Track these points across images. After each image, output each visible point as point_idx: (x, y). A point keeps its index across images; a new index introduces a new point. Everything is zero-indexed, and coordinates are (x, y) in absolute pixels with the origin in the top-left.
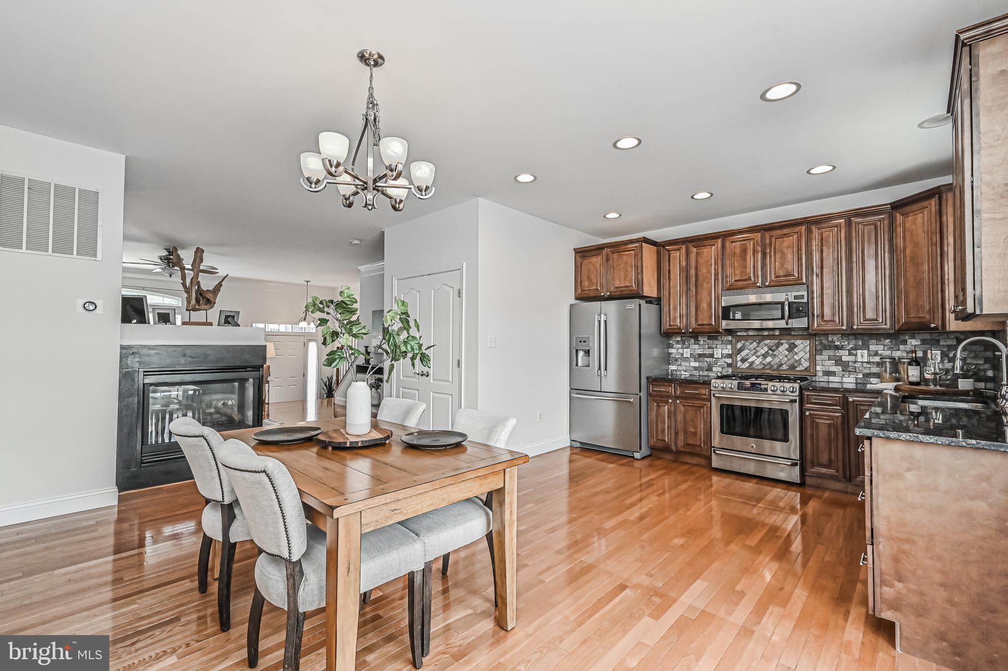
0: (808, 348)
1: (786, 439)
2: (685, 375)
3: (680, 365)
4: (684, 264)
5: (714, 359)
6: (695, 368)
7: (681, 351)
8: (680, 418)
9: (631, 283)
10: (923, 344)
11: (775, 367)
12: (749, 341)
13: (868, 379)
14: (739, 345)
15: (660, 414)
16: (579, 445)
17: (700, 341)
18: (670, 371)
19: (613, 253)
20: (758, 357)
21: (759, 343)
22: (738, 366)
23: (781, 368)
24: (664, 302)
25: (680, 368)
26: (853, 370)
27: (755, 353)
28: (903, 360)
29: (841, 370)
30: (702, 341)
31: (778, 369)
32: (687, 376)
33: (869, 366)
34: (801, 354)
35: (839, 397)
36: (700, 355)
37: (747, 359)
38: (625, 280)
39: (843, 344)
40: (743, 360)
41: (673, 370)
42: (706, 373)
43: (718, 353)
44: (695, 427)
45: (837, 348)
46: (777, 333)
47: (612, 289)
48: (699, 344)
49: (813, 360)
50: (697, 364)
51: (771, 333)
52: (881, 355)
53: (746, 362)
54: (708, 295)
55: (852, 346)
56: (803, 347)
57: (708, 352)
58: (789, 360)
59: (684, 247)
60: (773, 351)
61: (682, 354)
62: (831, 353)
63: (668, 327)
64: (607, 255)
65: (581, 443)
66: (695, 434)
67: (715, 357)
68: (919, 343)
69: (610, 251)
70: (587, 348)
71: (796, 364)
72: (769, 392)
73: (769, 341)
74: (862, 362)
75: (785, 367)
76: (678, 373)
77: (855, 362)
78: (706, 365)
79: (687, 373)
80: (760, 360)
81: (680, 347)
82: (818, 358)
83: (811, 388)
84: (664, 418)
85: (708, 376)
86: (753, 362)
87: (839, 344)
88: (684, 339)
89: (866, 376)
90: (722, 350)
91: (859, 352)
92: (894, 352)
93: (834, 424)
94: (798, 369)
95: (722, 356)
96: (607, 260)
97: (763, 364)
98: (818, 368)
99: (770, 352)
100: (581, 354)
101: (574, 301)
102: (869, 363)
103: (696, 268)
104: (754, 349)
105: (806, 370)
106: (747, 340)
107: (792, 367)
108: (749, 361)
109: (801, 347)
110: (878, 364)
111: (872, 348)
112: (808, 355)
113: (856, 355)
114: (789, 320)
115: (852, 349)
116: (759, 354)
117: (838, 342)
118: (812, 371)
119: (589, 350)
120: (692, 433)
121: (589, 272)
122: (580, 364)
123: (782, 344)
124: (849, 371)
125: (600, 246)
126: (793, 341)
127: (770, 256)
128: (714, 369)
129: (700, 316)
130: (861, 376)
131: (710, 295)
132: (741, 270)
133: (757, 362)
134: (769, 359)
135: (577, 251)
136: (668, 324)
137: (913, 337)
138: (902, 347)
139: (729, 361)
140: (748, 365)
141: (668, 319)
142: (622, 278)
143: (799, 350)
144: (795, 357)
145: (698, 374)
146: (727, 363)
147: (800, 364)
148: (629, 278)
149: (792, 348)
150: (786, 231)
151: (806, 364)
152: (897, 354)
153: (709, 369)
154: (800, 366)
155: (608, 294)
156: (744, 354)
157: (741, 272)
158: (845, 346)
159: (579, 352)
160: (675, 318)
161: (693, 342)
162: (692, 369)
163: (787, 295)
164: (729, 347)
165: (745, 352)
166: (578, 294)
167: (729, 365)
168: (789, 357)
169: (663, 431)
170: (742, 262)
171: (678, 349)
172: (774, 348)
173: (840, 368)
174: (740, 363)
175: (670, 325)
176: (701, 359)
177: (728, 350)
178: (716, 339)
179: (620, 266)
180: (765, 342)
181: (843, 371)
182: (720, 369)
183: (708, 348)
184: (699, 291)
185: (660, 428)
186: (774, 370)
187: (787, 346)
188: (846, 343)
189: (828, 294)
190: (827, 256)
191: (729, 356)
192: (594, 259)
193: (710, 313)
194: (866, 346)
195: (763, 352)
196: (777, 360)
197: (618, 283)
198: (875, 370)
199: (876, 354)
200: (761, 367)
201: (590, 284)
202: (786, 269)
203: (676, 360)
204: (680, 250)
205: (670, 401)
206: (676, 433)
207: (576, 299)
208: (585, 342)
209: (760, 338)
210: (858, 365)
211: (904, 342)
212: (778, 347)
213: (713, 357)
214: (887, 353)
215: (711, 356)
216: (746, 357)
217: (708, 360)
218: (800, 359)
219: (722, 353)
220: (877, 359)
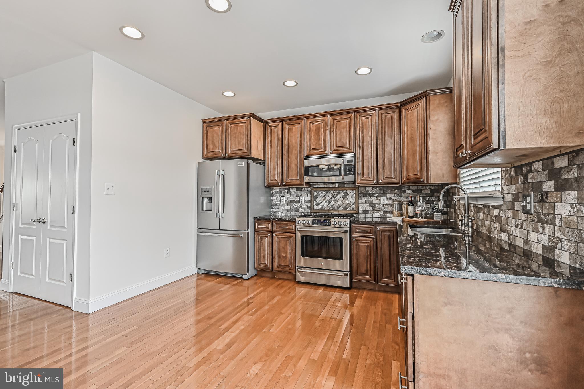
0: (354, 195)
1: (341, 258)
2: (281, 215)
3: (279, 208)
4: (280, 136)
5: (300, 204)
6: (288, 211)
7: (279, 198)
8: (275, 246)
9: (244, 148)
10: (414, 192)
11: (336, 208)
12: (321, 191)
13: (386, 215)
14: (315, 194)
15: (262, 244)
16: (203, 272)
17: (291, 191)
18: (272, 213)
19: (230, 124)
20: (326, 202)
21: (327, 193)
22: (314, 208)
23: (339, 209)
24: (268, 163)
25: (278, 210)
26: (378, 209)
27: (324, 199)
28: (404, 203)
29: (372, 210)
30: (292, 192)
31: (337, 210)
32: (283, 216)
33: (386, 206)
34: (351, 200)
35: (372, 227)
36: (291, 201)
37: (320, 203)
38: (239, 145)
39: (373, 193)
40: (317, 204)
41: (274, 212)
42: (295, 214)
43: (302, 200)
44: (286, 253)
45: (370, 195)
46: (337, 185)
47: (230, 152)
48: (290, 194)
49: (357, 204)
50: (289, 208)
51: (334, 185)
52: (393, 200)
53: (319, 206)
54: (296, 159)
55: (378, 194)
56: (351, 194)
57: (296, 199)
58: (343, 203)
59: (280, 124)
60: (335, 198)
61: (280, 201)
62: (366, 198)
63: (270, 181)
64: (226, 125)
65: (205, 270)
66: (285, 257)
67: (301, 202)
68: (412, 192)
69: (228, 123)
70: (210, 196)
71: (347, 206)
72: (332, 225)
73: (332, 191)
74: (383, 204)
75: (341, 208)
76: (277, 214)
77: (379, 204)
78: (295, 208)
79: (283, 214)
80: (327, 203)
81: (279, 195)
82: (360, 202)
83: (356, 222)
84: (265, 247)
85: (296, 215)
86: (323, 205)
87: (371, 193)
88: (281, 190)
89: (385, 213)
90: (304, 198)
91: (382, 198)
92: (399, 198)
93: (369, 246)
94: (348, 209)
95: (305, 202)
96: (226, 129)
97: (329, 206)
98: (360, 209)
99: (333, 198)
100: (206, 200)
101: (201, 160)
102: (386, 204)
103: (288, 139)
104: (324, 196)
105: (353, 210)
106: (319, 191)
107: (346, 208)
108: (321, 204)
109: (350, 195)
110: (391, 205)
111: (389, 195)
112: (354, 200)
113: (380, 200)
114: (344, 177)
115: (378, 196)
116: (326, 200)
117: (371, 191)
118: (356, 210)
119: (211, 198)
120: (283, 256)
121: (213, 138)
122: (205, 209)
123: (340, 193)
124: (376, 210)
125: (221, 118)
126: (346, 191)
127: (333, 133)
128: (300, 211)
129: (290, 173)
130: (382, 213)
131: (297, 159)
132: (316, 142)
133: (325, 206)
134: (332, 203)
135: (204, 121)
136: (270, 179)
137: (409, 188)
138: (403, 194)
139: (309, 205)
140: (320, 207)
141: (270, 176)
142: (237, 144)
143: (350, 197)
144: (347, 202)
145: (289, 214)
146: (308, 207)
147: (350, 206)
148: (241, 144)
149: (345, 196)
150: (343, 117)
151: (353, 206)
152: (401, 199)
153: (297, 211)
154: (350, 208)
155: (227, 155)
156: (317, 200)
157: (316, 144)
158: (374, 194)
159: (204, 198)
160: (274, 175)
161: (287, 192)
162: (286, 211)
163: (343, 159)
164: (309, 195)
165: (319, 198)
166: (204, 155)
167: (309, 208)
168: (344, 202)
169: (264, 257)
170: (317, 136)
171: (277, 197)
172: (335, 196)
173: (371, 208)
174: (315, 207)
175: (271, 180)
176: (292, 204)
177: (308, 198)
178: (301, 190)
179: (235, 135)
180: (330, 192)
181: (373, 210)
182: (303, 211)
183: (296, 196)
184: (290, 155)
185: (262, 255)
186: (335, 210)
187: (342, 194)
188: (375, 192)
189: (366, 160)
190: (366, 134)
191: (309, 201)
192: (217, 128)
193: (297, 171)
194: (385, 194)
195: (329, 198)
196: (337, 204)
197: (233, 147)
198: (389, 209)
199: (390, 199)
200: (327, 209)
201: (214, 147)
202: (342, 142)
203: (276, 205)
204: (278, 126)
205: (269, 235)
206: (273, 258)
207: (204, 158)
208: (208, 191)
209: (327, 189)
210: (381, 206)
211: (405, 192)
212: (337, 195)
213: (299, 202)
214: (396, 198)
215: (298, 201)
216: (319, 202)
217: (296, 204)
218: (350, 203)
219: (304, 200)
220: (391, 202)
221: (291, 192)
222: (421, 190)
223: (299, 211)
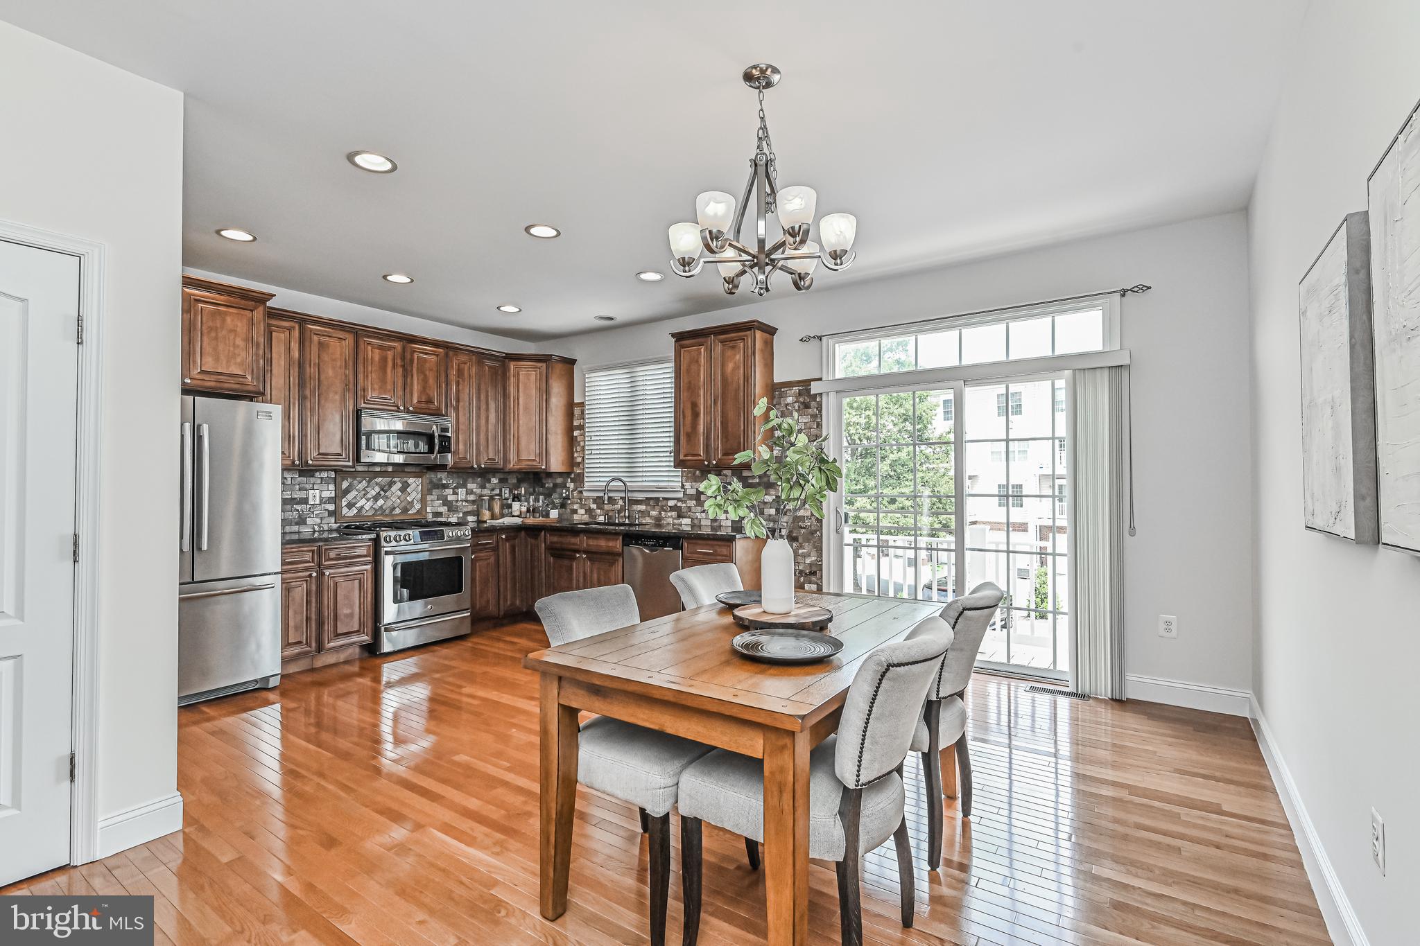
0: (420, 487)
5: (309, 506)
9: (245, 371)
10: (499, 482)
11: (387, 512)
12: (358, 479)
13: (466, 517)
14: (345, 485)
17: (285, 478)
20: (368, 500)
22: (343, 514)
23: (393, 513)
26: (456, 510)
27: (365, 495)
28: (496, 497)
30: (289, 479)
31: (390, 514)
33: (467, 504)
36: (286, 502)
37: (355, 503)
38: (228, 362)
39: (448, 482)
40: (350, 506)
42: (295, 528)
43: (314, 496)
45: (445, 487)
46: (390, 469)
49: (423, 501)
51: (383, 469)
52: (475, 493)
53: (354, 508)
55: (455, 484)
56: (415, 484)
57: (298, 495)
58: (402, 502)
59: (300, 328)
60: (385, 492)
62: (435, 492)
67: (311, 502)
68: (497, 481)
71: (408, 507)
73: (381, 479)
74: (462, 501)
75: (398, 511)
77: (457, 501)
78: (295, 516)
80: (370, 504)
82: (429, 498)
85: (299, 532)
86: (362, 507)
87: (445, 482)
89: (466, 514)
90: (320, 492)
91: (460, 490)
94: (410, 512)
95: (321, 501)
97: (374, 508)
98: (429, 510)
99: (382, 493)
102: (466, 501)
104: (364, 489)
105: (418, 512)
106: (354, 478)
107: (405, 510)
108: (357, 505)
109: (413, 486)
110: (473, 502)
111: (470, 486)
112: (420, 495)
113: (457, 494)
114: (437, 456)
115: (455, 487)
116: (369, 496)
117: (444, 480)
118: (423, 513)
123: (395, 483)
124: (453, 511)
126: (405, 479)
127: (412, 375)
128: (309, 521)
129: (323, 440)
130: (461, 515)
132: (380, 384)
133: (367, 507)
134: (380, 502)
137: (494, 476)
138: (487, 485)
139: (331, 507)
140: (356, 511)
142: (223, 358)
143: (412, 490)
144: (408, 498)
146: (329, 511)
147: (412, 506)
148: (237, 360)
149: (404, 489)
151: (418, 506)
153: (302, 522)
154: (412, 509)
156: (350, 496)
157: (381, 388)
158: (450, 485)
164: (332, 487)
165: (354, 493)
167: (331, 514)
168: (402, 499)
170: (381, 374)
172: (386, 488)
173: (446, 508)
174: (345, 511)
176: (288, 507)
177: (329, 492)
178: (312, 476)
179: (216, 332)
180: (376, 480)
181: (448, 511)
182: (318, 521)
183: (300, 490)
186: (387, 516)
187: (399, 485)
188: (451, 481)
191: (330, 500)
194: (464, 486)
195: (373, 493)
196: (389, 503)
198: (471, 508)
200: (370, 513)
204: (290, 329)
209: (371, 475)
210: (459, 504)
211: (489, 481)
212: (390, 487)
213: (307, 503)
214: (479, 491)
215: (305, 501)
216: (354, 501)
217: (299, 507)
218: (413, 501)
219: (320, 497)
220: (472, 497)
221: (285, 481)
222: (507, 479)
223: (308, 523)
